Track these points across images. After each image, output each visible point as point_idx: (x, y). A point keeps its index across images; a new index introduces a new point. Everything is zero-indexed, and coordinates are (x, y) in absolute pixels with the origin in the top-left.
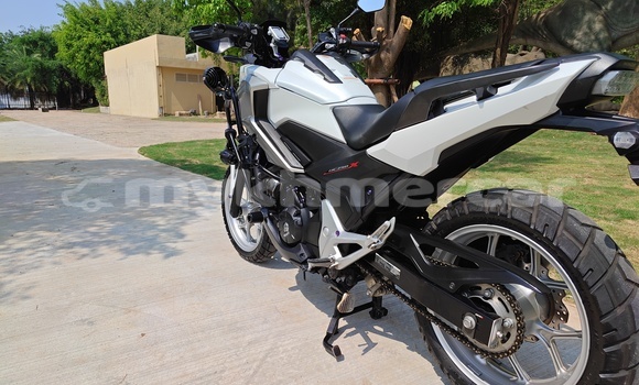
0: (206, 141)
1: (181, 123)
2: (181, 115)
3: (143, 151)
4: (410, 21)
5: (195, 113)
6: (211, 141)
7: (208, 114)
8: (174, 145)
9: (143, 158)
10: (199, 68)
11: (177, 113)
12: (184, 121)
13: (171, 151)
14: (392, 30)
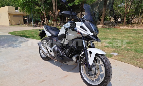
0: (23, 31)
1: (15, 27)
2: (15, 25)
3: (9, 33)
4: (59, 10)
5: (18, 24)
6: (24, 31)
7: (22, 24)
8: (16, 32)
9: (10, 35)
10: (19, 14)
11: (14, 24)
12: (16, 26)
13: (15, 33)
14: (57, 11)
